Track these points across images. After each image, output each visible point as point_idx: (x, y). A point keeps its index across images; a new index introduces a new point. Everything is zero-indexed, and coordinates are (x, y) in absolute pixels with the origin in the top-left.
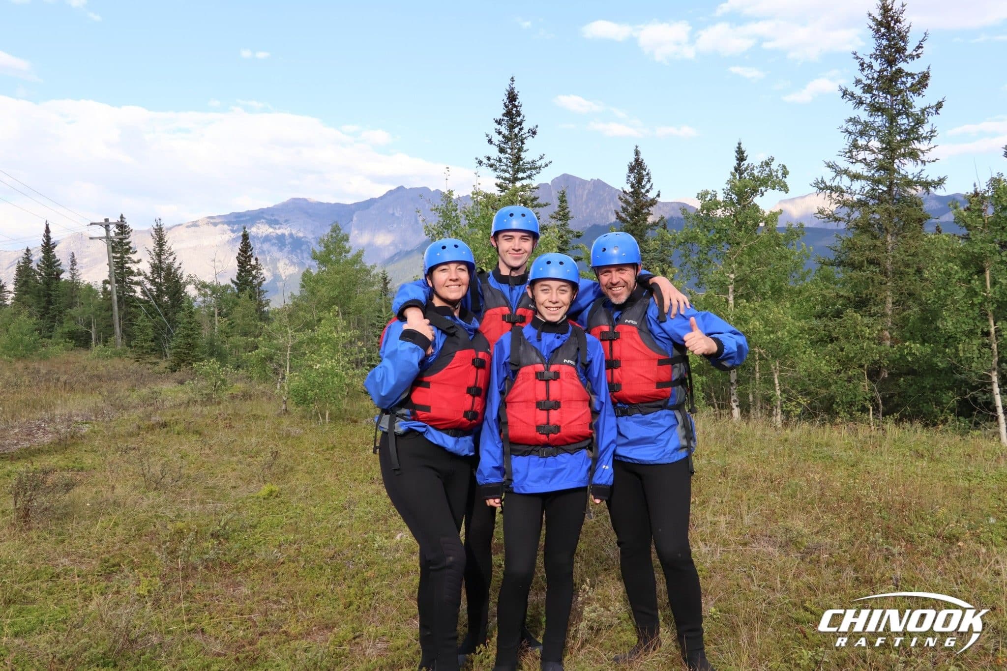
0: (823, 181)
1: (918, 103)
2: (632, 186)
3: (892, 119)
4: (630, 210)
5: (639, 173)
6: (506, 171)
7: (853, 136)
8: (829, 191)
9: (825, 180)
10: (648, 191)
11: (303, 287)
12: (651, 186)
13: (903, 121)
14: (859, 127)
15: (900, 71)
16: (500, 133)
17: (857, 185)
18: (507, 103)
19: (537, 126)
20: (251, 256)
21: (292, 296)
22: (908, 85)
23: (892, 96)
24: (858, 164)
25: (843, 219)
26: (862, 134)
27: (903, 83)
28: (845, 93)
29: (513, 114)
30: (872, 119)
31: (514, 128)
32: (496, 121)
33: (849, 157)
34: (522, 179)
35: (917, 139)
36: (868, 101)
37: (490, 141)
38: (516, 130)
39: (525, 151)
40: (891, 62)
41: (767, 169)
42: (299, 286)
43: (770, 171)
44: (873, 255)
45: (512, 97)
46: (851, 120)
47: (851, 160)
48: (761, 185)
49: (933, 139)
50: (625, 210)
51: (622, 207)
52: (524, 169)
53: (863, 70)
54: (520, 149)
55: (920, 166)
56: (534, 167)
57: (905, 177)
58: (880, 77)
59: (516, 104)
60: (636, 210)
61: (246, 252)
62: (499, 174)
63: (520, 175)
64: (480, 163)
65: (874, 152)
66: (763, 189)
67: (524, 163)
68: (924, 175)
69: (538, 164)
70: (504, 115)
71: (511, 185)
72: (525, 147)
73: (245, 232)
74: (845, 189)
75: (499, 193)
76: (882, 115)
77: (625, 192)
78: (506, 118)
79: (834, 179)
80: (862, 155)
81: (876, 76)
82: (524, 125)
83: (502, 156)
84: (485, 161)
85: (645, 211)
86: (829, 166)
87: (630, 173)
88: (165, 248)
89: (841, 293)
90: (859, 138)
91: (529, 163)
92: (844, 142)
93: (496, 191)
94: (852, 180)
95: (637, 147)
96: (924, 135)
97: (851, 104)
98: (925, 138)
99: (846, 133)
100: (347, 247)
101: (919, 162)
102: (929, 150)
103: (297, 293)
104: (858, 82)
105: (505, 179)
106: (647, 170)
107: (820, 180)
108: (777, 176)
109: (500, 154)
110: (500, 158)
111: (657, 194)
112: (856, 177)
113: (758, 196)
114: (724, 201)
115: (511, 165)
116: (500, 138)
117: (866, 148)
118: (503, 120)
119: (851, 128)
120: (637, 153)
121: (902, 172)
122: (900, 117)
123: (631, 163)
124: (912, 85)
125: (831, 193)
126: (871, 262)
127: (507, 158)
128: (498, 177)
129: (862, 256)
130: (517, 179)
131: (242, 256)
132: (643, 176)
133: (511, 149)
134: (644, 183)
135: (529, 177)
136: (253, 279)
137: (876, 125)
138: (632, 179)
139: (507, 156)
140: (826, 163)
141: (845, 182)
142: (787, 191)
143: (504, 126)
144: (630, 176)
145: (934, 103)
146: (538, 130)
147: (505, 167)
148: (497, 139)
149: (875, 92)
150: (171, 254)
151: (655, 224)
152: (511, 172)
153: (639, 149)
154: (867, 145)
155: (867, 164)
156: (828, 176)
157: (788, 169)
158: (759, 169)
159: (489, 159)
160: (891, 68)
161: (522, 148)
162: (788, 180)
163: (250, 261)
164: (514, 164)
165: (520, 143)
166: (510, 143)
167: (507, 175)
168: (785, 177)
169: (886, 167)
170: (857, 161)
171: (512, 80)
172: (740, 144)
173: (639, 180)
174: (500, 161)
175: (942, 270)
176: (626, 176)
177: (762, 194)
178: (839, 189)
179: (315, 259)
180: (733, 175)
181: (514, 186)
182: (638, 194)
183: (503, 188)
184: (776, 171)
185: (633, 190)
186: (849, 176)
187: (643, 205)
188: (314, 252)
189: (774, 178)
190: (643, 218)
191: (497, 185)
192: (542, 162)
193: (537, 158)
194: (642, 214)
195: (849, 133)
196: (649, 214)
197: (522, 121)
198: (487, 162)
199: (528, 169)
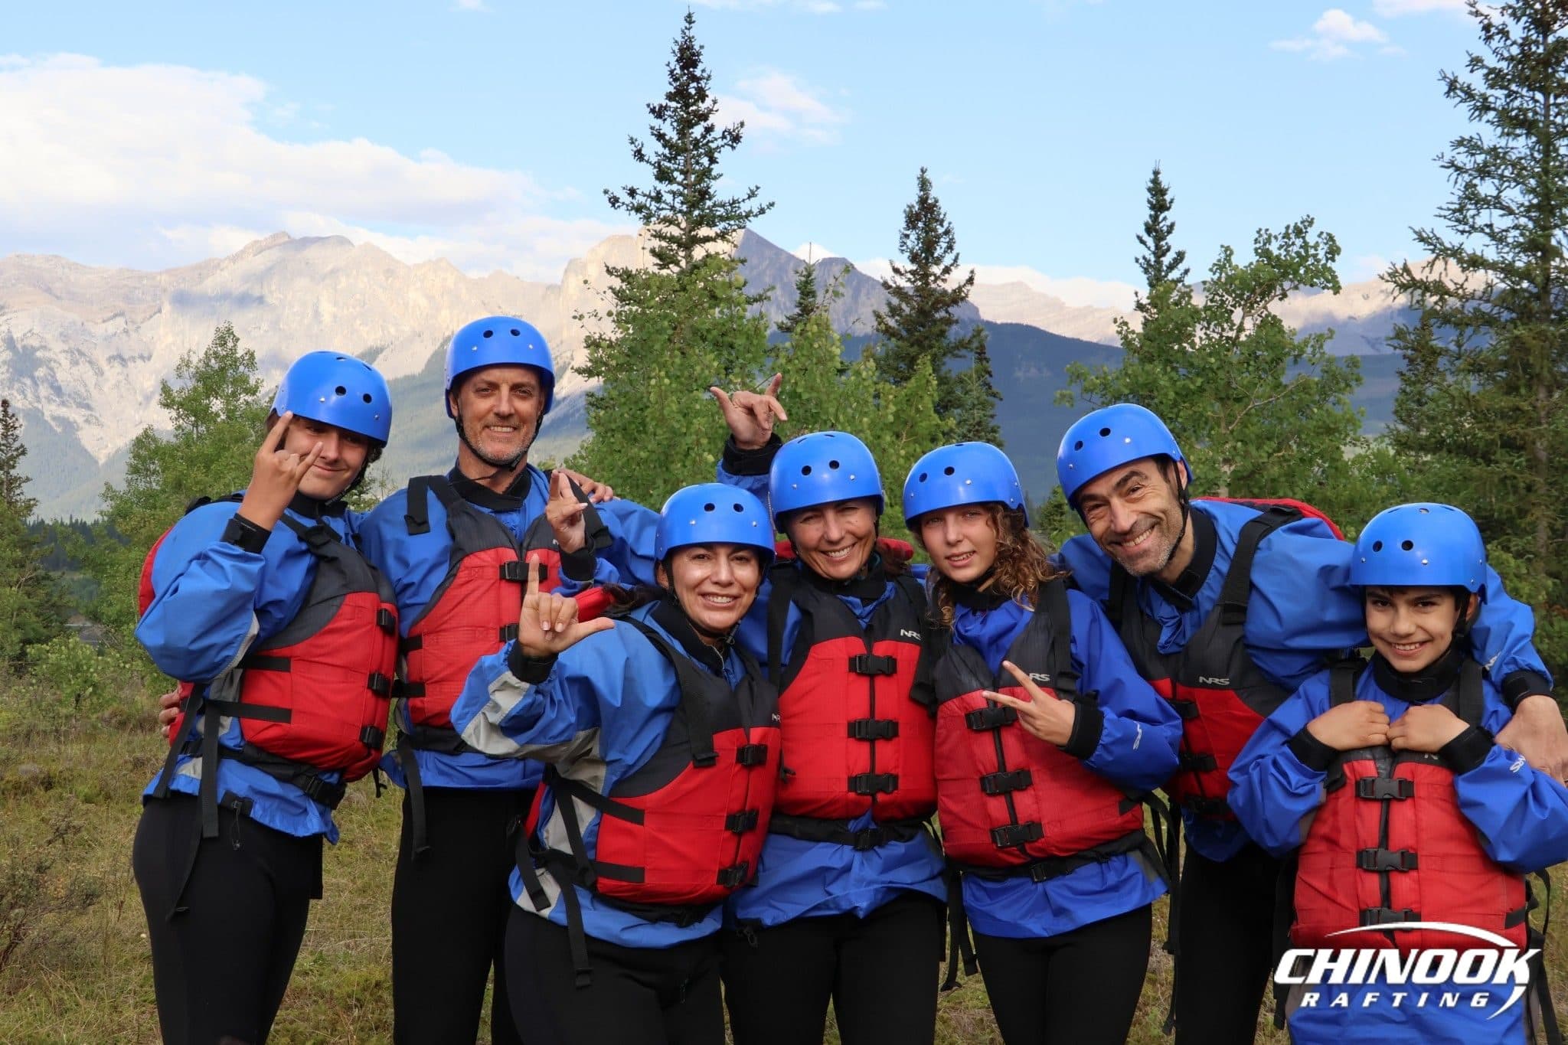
0: (1406, 269)
2: (914, 258)
3: (1547, 144)
4: (907, 309)
5: (928, 229)
6: (670, 222)
7: (1467, 178)
8: (1419, 291)
9: (1410, 266)
10: (947, 270)
11: (135, 470)
12: (956, 260)
14: (1480, 159)
16: (660, 137)
17: (1478, 280)
18: (678, 71)
19: (742, 124)
21: (109, 493)
23: (1547, 98)
24: (1476, 236)
25: (1447, 350)
26: (1483, 172)
28: (1453, 87)
29: (690, 96)
30: (1502, 143)
31: (692, 126)
32: (653, 111)
33: (1457, 220)
34: (707, 239)
36: (1499, 104)
37: (639, 155)
38: (697, 131)
39: (715, 178)
40: (1543, 25)
41: (1299, 242)
42: (126, 468)
43: (1305, 246)
44: (1516, 430)
45: (688, 58)
46: (1460, 143)
47: (1461, 227)
48: (1285, 275)
50: (894, 311)
51: (889, 304)
52: (714, 216)
53: (1488, 39)
54: (706, 173)
56: (734, 215)
58: (1526, 55)
59: (698, 73)
60: (921, 311)
62: (658, 227)
63: (704, 231)
64: (614, 201)
65: (1510, 212)
66: (1287, 285)
67: (715, 205)
69: (744, 208)
70: (670, 97)
71: (682, 254)
72: (716, 169)
74: (1451, 287)
75: (656, 269)
76: (1528, 135)
77: (896, 271)
78: (673, 104)
79: (1432, 264)
80: (1485, 217)
81: (1515, 51)
82: (712, 119)
83: (663, 187)
84: (625, 198)
85: (941, 314)
86: (1422, 239)
87: (908, 228)
90: (1477, 181)
91: (723, 206)
92: (1448, 190)
93: (650, 263)
94: (1464, 270)
95: (923, 171)
97: (1465, 108)
99: (1452, 170)
100: (252, 382)
103: (121, 487)
104: (1476, 62)
105: (672, 239)
106: (946, 224)
107: (1399, 266)
108: (1315, 256)
109: (657, 183)
110: (659, 193)
111: (967, 276)
112: (1476, 263)
113: (1276, 299)
114: (1206, 308)
115: (684, 208)
116: (658, 147)
117: (1496, 203)
118: (666, 108)
119: (1463, 159)
120: (924, 184)
123: (911, 207)
125: (1423, 295)
126: (1509, 444)
127: (673, 193)
128: (659, 236)
129: (1489, 430)
130: (697, 241)
132: (938, 237)
133: (685, 173)
134: (938, 252)
135: (722, 236)
137: (1514, 156)
138: (912, 242)
139: (675, 187)
140: (1415, 232)
141: (1452, 273)
142: (1337, 289)
143: (669, 120)
144: (907, 236)
146: (743, 132)
147: (670, 214)
148: (653, 149)
149: (1514, 87)
151: (962, 345)
152: (683, 225)
153: (927, 175)
154: (1498, 197)
155: (1493, 236)
156: (1418, 258)
157: (1338, 243)
158: (1281, 242)
159: (632, 193)
160: (1546, 37)
161: (710, 170)
162: (1338, 266)
164: (693, 206)
165: (705, 161)
166: (681, 159)
167: (675, 231)
168: (1333, 260)
169: (1539, 246)
170: (1473, 228)
171: (689, 19)
172: (1156, 173)
173: (929, 246)
174: (658, 198)
176: (898, 236)
177: (1284, 296)
178: (1439, 289)
179: (167, 406)
180: (1142, 242)
181: (689, 257)
182: (925, 276)
183: (664, 258)
184: (1315, 247)
185: (914, 267)
186: (1460, 261)
187: (937, 301)
188: (166, 390)
189: (1311, 261)
190: (936, 330)
191: (653, 252)
192: (753, 205)
193: (742, 194)
194: (935, 322)
195: (1458, 169)
196: (949, 322)
197: (710, 111)
198: (628, 199)
199: (722, 219)
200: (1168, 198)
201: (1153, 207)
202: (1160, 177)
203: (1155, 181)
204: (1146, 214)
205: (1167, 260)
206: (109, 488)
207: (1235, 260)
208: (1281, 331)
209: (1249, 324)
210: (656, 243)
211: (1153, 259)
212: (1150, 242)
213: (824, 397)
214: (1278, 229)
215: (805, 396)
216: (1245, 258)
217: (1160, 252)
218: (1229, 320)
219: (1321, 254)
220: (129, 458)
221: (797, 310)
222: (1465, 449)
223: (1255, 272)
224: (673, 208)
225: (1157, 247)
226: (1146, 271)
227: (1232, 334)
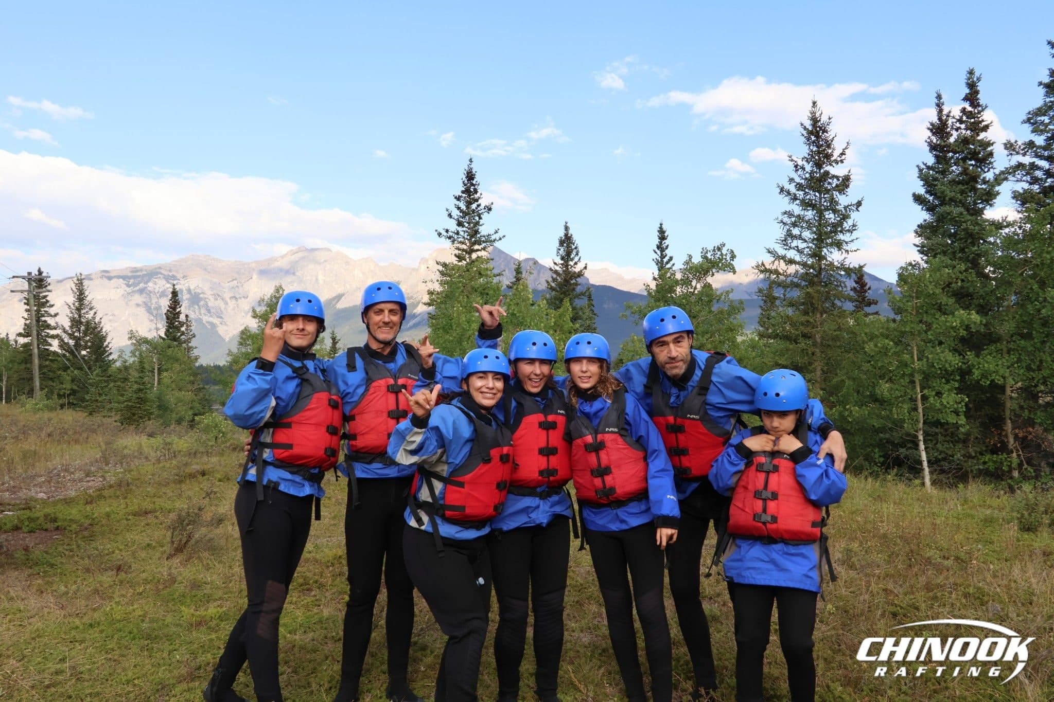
0: (763, 264)
1: (843, 200)
2: (562, 258)
3: (820, 214)
4: (559, 279)
5: (568, 246)
6: (463, 243)
7: (788, 227)
8: (768, 273)
9: (765, 263)
10: (576, 263)
11: (241, 344)
12: (579, 259)
13: (830, 216)
14: (793, 219)
15: (827, 173)
16: (459, 208)
17: (792, 269)
18: (466, 182)
20: (179, 313)
21: (230, 353)
22: (834, 185)
23: (820, 195)
24: (792, 251)
25: (780, 297)
26: (794, 225)
27: (829, 183)
28: (782, 190)
29: (471, 192)
30: (802, 213)
31: (472, 204)
32: (456, 198)
33: (784, 244)
34: (478, 250)
35: (841, 232)
36: (801, 197)
37: (450, 216)
38: (474, 206)
39: (481, 225)
40: (819, 165)
41: (719, 253)
42: (237, 343)
43: (722, 255)
44: (808, 330)
45: (470, 176)
46: (785, 213)
47: (785, 247)
48: (713, 267)
49: (854, 232)
50: (554, 280)
51: (552, 277)
52: (481, 241)
53: (797, 171)
54: (477, 223)
55: (845, 255)
56: (489, 240)
57: (832, 264)
58: (812, 177)
59: (474, 182)
60: (565, 280)
61: (174, 309)
62: (458, 245)
63: (476, 247)
64: (440, 234)
65: (805, 241)
66: (714, 270)
67: (481, 236)
68: (847, 263)
69: (493, 238)
70: (463, 192)
71: (467, 256)
72: (481, 222)
73: (174, 289)
74: (781, 271)
75: (457, 263)
76: (813, 210)
77: (555, 264)
78: (464, 195)
79: (773, 262)
80: (795, 243)
81: (808, 175)
82: (480, 201)
83: (460, 229)
84: (444, 233)
85: (573, 281)
86: (769, 252)
87: (560, 246)
88: (86, 302)
89: (780, 362)
90: (792, 229)
91: (484, 236)
92: (780, 232)
93: (454, 260)
94: (786, 265)
95: (566, 223)
96: (847, 228)
97: (787, 199)
98: (849, 231)
99: (782, 224)
101: (844, 251)
102: (852, 241)
103: (235, 350)
104: (791, 180)
105: (463, 250)
106: (575, 245)
107: (760, 263)
108: (726, 259)
109: (457, 227)
110: (458, 231)
111: (584, 266)
112: (791, 262)
113: (710, 276)
114: (681, 280)
115: (468, 237)
116: (458, 212)
117: (800, 237)
118: (461, 197)
119: (786, 219)
120: (567, 228)
121: (828, 259)
122: (827, 213)
123: (561, 238)
124: (837, 186)
125: (770, 275)
126: (805, 336)
127: (464, 231)
128: (458, 249)
129: (797, 330)
130: (473, 251)
131: (171, 312)
132: (572, 250)
133: (469, 223)
134: (572, 256)
135: (484, 249)
136: (181, 335)
137: (807, 218)
138: (562, 252)
139: (465, 229)
140: (767, 249)
141: (782, 266)
142: (734, 272)
143: (462, 202)
144: (560, 249)
145: (855, 202)
146: (493, 207)
147: (462, 240)
148: (456, 213)
149: (807, 190)
150: (91, 309)
151: (582, 294)
152: (468, 244)
153: (568, 225)
154: (800, 235)
155: (798, 251)
156: (768, 260)
157: (735, 254)
158: (712, 253)
159: (447, 231)
160: (820, 170)
161: (478, 222)
162: (735, 263)
163: (178, 318)
164: (472, 237)
165: (477, 218)
166: (467, 217)
167: (464, 247)
168: (733, 260)
169: (817, 255)
170: (790, 248)
171: (471, 161)
172: (661, 224)
173: (568, 253)
174: (458, 233)
175: (879, 345)
176: (556, 249)
177: (713, 275)
178: (776, 272)
179: (254, 317)
180: (656, 252)
181: (470, 257)
182: (567, 266)
183: (460, 258)
184: (726, 255)
185: (562, 262)
186: (785, 261)
187: (572, 276)
188: (254, 311)
189: (724, 261)
190: (572, 287)
191: (455, 255)
192: (497, 236)
193: (492, 232)
194: (571, 284)
195: (784, 223)
196: (577, 284)
197: (479, 198)
198: (445, 234)
199: (484, 242)
200: (666, 235)
201: (660, 238)
202: (663, 226)
203: (661, 228)
204: (657, 241)
205: (665, 260)
206: (230, 351)
207: (693, 260)
208: (712, 289)
209: (699, 286)
210: (457, 252)
211: (660, 259)
212: (659, 252)
213: (525, 315)
214: (710, 248)
215: (518, 315)
216: (697, 259)
217: (663, 257)
218: (691, 285)
219: (728, 258)
220: (238, 339)
221: (515, 279)
222: (787, 338)
223: (701, 265)
224: (464, 237)
225: (662, 254)
226: (657, 264)
227: (692, 290)
